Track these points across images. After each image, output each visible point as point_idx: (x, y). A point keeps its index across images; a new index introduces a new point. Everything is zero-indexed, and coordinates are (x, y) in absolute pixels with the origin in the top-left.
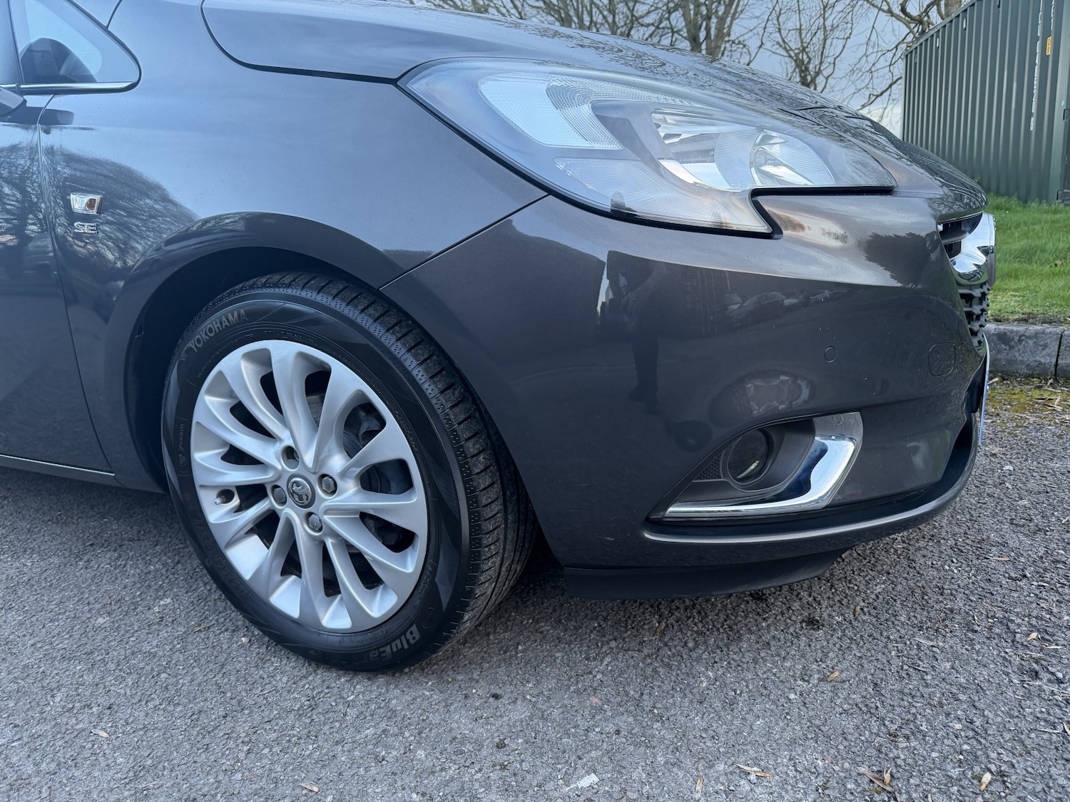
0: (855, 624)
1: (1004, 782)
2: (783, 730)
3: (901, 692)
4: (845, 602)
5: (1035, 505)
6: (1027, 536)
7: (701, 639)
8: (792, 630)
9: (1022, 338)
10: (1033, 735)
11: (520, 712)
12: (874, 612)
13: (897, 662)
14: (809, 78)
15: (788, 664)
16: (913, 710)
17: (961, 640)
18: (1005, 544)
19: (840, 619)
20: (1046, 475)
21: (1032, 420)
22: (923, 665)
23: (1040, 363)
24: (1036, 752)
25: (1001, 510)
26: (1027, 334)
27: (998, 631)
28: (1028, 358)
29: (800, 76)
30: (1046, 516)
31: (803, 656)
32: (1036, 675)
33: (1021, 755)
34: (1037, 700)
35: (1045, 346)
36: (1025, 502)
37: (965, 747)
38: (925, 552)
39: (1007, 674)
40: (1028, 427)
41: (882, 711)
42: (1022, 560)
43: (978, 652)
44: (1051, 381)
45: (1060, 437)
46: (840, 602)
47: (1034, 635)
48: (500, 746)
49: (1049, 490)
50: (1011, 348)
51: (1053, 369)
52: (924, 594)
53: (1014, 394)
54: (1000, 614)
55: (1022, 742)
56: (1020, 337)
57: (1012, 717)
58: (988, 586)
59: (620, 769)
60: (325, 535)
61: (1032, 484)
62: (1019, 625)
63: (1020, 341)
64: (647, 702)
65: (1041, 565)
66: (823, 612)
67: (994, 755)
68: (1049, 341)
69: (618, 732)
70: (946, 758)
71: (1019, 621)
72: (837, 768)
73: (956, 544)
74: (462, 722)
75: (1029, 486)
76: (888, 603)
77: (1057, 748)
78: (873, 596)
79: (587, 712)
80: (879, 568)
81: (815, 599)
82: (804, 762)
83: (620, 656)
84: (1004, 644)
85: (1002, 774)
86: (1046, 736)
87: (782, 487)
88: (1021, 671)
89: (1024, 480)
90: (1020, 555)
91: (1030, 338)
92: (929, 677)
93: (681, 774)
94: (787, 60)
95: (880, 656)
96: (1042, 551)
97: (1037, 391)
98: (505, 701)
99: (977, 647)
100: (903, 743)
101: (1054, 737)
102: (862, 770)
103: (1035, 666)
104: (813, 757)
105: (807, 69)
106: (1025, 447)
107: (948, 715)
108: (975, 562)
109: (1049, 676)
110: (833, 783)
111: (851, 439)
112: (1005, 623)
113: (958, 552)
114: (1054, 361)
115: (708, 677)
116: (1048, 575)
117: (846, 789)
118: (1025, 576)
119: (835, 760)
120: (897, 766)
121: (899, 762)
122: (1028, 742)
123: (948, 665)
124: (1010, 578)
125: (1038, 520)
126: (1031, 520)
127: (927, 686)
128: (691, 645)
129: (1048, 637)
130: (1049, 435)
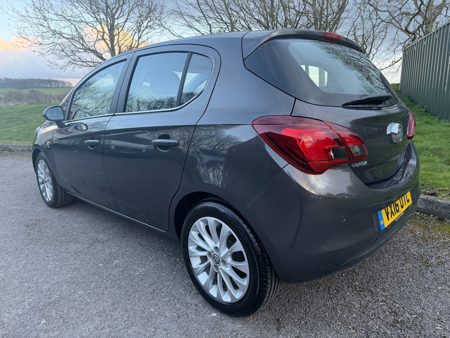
55: (315, 316)
57: (316, 310)
67: (307, 318)
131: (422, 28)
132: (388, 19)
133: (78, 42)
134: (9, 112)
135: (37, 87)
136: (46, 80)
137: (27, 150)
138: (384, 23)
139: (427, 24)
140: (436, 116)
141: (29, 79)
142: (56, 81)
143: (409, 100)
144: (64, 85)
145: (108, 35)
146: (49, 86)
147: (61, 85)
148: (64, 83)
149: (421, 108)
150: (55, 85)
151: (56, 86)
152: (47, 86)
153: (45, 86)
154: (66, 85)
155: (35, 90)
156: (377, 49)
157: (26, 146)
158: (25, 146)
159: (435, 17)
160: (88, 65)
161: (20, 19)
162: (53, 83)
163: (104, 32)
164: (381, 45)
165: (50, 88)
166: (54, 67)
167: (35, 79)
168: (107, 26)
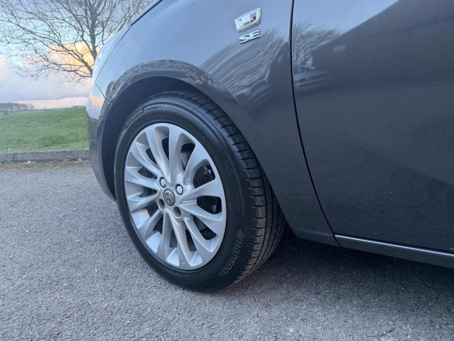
137: (12, 161)
147: (22, 108)
148: (25, 106)
151: (17, 109)
154: (28, 108)
157: (9, 154)
158: (7, 155)
162: (14, 107)
168: (88, 27)
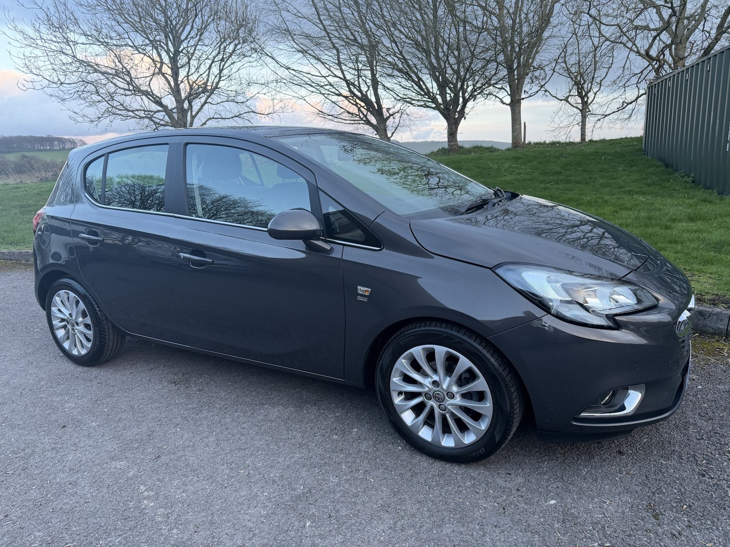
0: (637, 454)
1: (690, 508)
2: (615, 490)
3: (656, 479)
4: (632, 445)
5: (710, 407)
6: (705, 421)
7: (579, 457)
8: (613, 455)
9: (711, 314)
10: (701, 495)
11: (520, 480)
12: (644, 450)
13: (653, 469)
14: (584, 93)
15: (613, 468)
16: (660, 485)
17: (677, 462)
18: (696, 424)
19: (631, 452)
20: (716, 392)
21: (713, 360)
22: (663, 470)
23: (719, 328)
24: (701, 500)
25: (695, 408)
26: (713, 313)
27: (691, 459)
28: (713, 325)
29: (578, 91)
30: (714, 412)
31: (619, 465)
32: (704, 476)
33: (697, 501)
34: (703, 484)
35: (722, 320)
36: (706, 405)
37: (678, 497)
38: (663, 426)
39: (694, 475)
40: (710, 365)
41: (649, 485)
42: (702, 431)
43: (683, 467)
44: (724, 337)
45: (725, 372)
46: (630, 445)
47: (704, 462)
48: (518, 490)
49: (716, 400)
50: (705, 319)
51: (725, 331)
52: (663, 443)
53: (706, 344)
54: (692, 453)
55: (697, 497)
56: (710, 314)
57: (694, 489)
58: (688, 442)
59: (562, 498)
60: (446, 412)
61: (709, 397)
62: (699, 458)
63: (710, 316)
64: (565, 479)
65: (710, 434)
66: (624, 449)
67: (687, 500)
68: (724, 318)
69: (558, 487)
70: (672, 500)
71: (699, 456)
72: (635, 502)
73: (676, 423)
74: (501, 482)
75: (708, 397)
76: (649, 446)
77: (709, 499)
78: (643, 443)
79: (544, 481)
80: (645, 432)
81: (620, 443)
82: (624, 499)
83: (550, 462)
84: (693, 464)
85: (690, 506)
86: (705, 495)
87: (617, 408)
88: (699, 474)
89: (706, 394)
90: (701, 429)
91: (714, 315)
92: (666, 474)
93: (583, 501)
94: (569, 80)
95: (647, 466)
96: (711, 428)
97: (717, 343)
98: (513, 476)
99: (683, 465)
100: (657, 495)
101: (708, 496)
102: (644, 503)
103: (704, 472)
104: (626, 498)
105: (582, 87)
106: (708, 376)
107: (672, 487)
108: (683, 431)
109: (709, 476)
110: (634, 506)
111: (641, 392)
112: (694, 456)
113: (676, 427)
114: (726, 327)
115: (585, 471)
116: (712, 439)
117: (639, 508)
118: (703, 438)
119: (634, 499)
120: (655, 502)
121: (656, 501)
122: (699, 497)
123: (672, 471)
124: (697, 439)
125: (710, 414)
126: (707, 414)
127: (665, 477)
128: (576, 459)
129: (709, 462)
130: (719, 370)
131: (670, 50)
132: (614, 36)
133: (122, 79)
134: (17, 196)
135: (29, 150)
136: (43, 137)
138: (608, 43)
139: (677, 44)
140: (713, 189)
141: (14, 137)
142: (60, 140)
143: (662, 164)
144: (74, 145)
145: (169, 67)
146: (48, 148)
149: (686, 177)
150: (59, 146)
151: (60, 148)
152: (45, 148)
153: (42, 148)
155: (27, 154)
156: (600, 84)
159: (689, 33)
160: (137, 115)
161: (27, 44)
162: (56, 143)
163: (162, 63)
164: (606, 78)
165: (50, 150)
166: (80, 119)
167: (25, 137)
168: (168, 53)
